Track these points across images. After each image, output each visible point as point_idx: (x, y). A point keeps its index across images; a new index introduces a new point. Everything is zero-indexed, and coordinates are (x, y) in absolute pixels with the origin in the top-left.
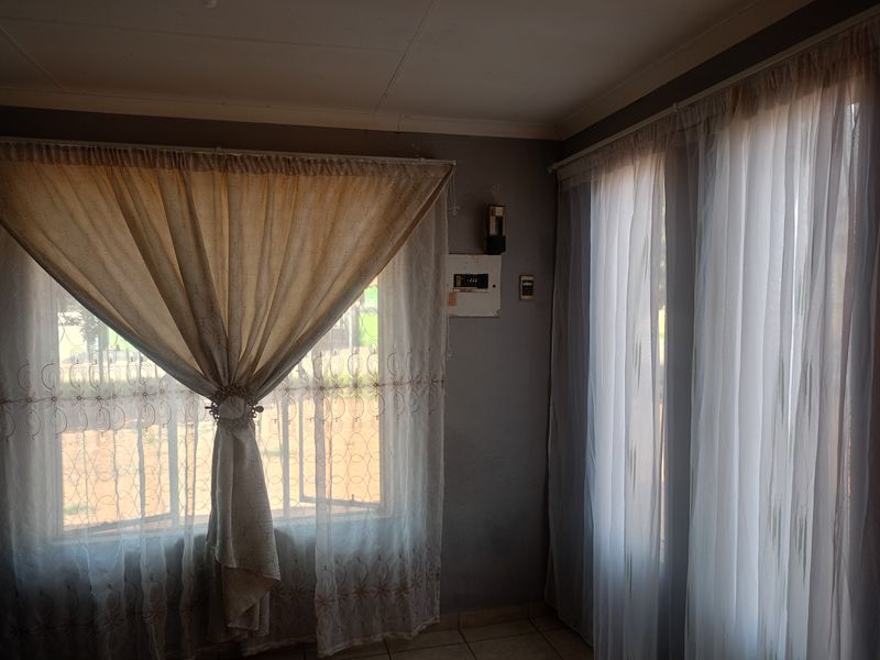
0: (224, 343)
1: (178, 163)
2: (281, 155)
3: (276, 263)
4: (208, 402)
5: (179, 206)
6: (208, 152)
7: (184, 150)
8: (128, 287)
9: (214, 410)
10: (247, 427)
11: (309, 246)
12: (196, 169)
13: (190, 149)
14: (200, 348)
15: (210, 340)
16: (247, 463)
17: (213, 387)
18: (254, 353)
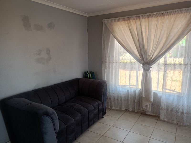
0: (145, 54)
1: (139, 18)
2: (161, 12)
3: (158, 37)
4: (142, 65)
5: (139, 27)
6: (145, 15)
7: (140, 15)
8: (129, 43)
9: (143, 67)
10: (149, 71)
11: (166, 32)
12: (143, 19)
13: (142, 15)
14: (141, 55)
15: (143, 53)
16: (148, 78)
17: (143, 62)
18: (151, 56)
